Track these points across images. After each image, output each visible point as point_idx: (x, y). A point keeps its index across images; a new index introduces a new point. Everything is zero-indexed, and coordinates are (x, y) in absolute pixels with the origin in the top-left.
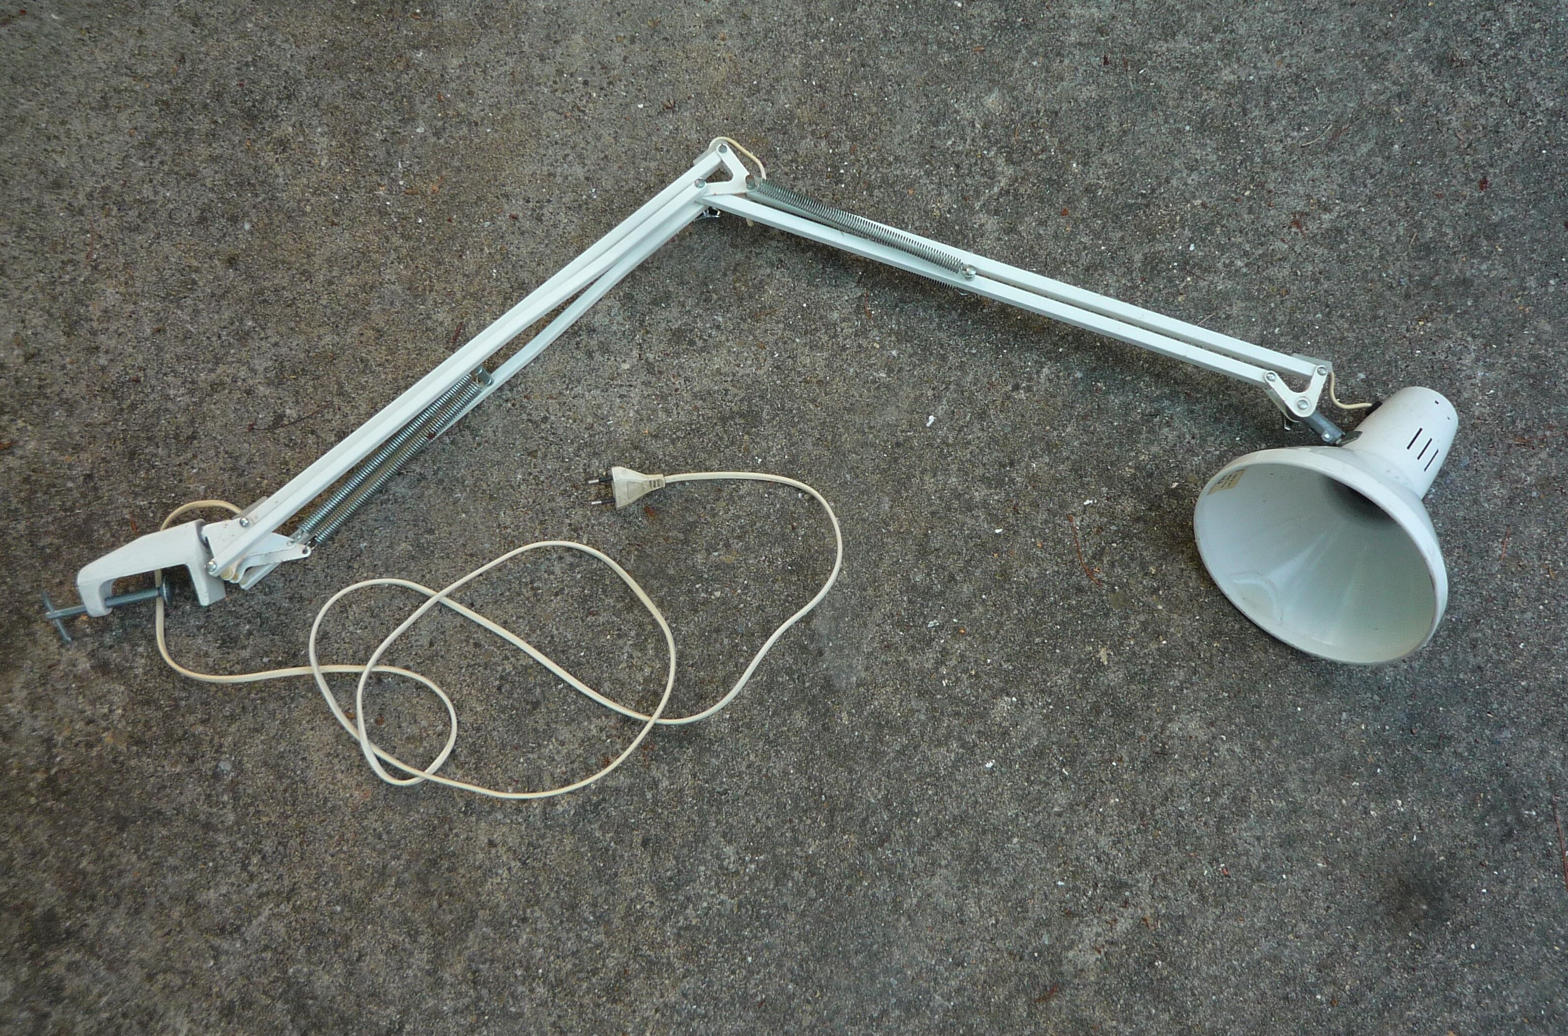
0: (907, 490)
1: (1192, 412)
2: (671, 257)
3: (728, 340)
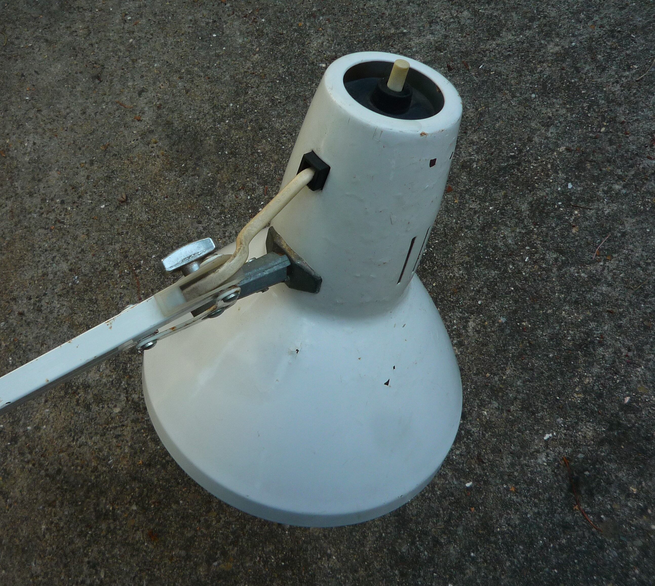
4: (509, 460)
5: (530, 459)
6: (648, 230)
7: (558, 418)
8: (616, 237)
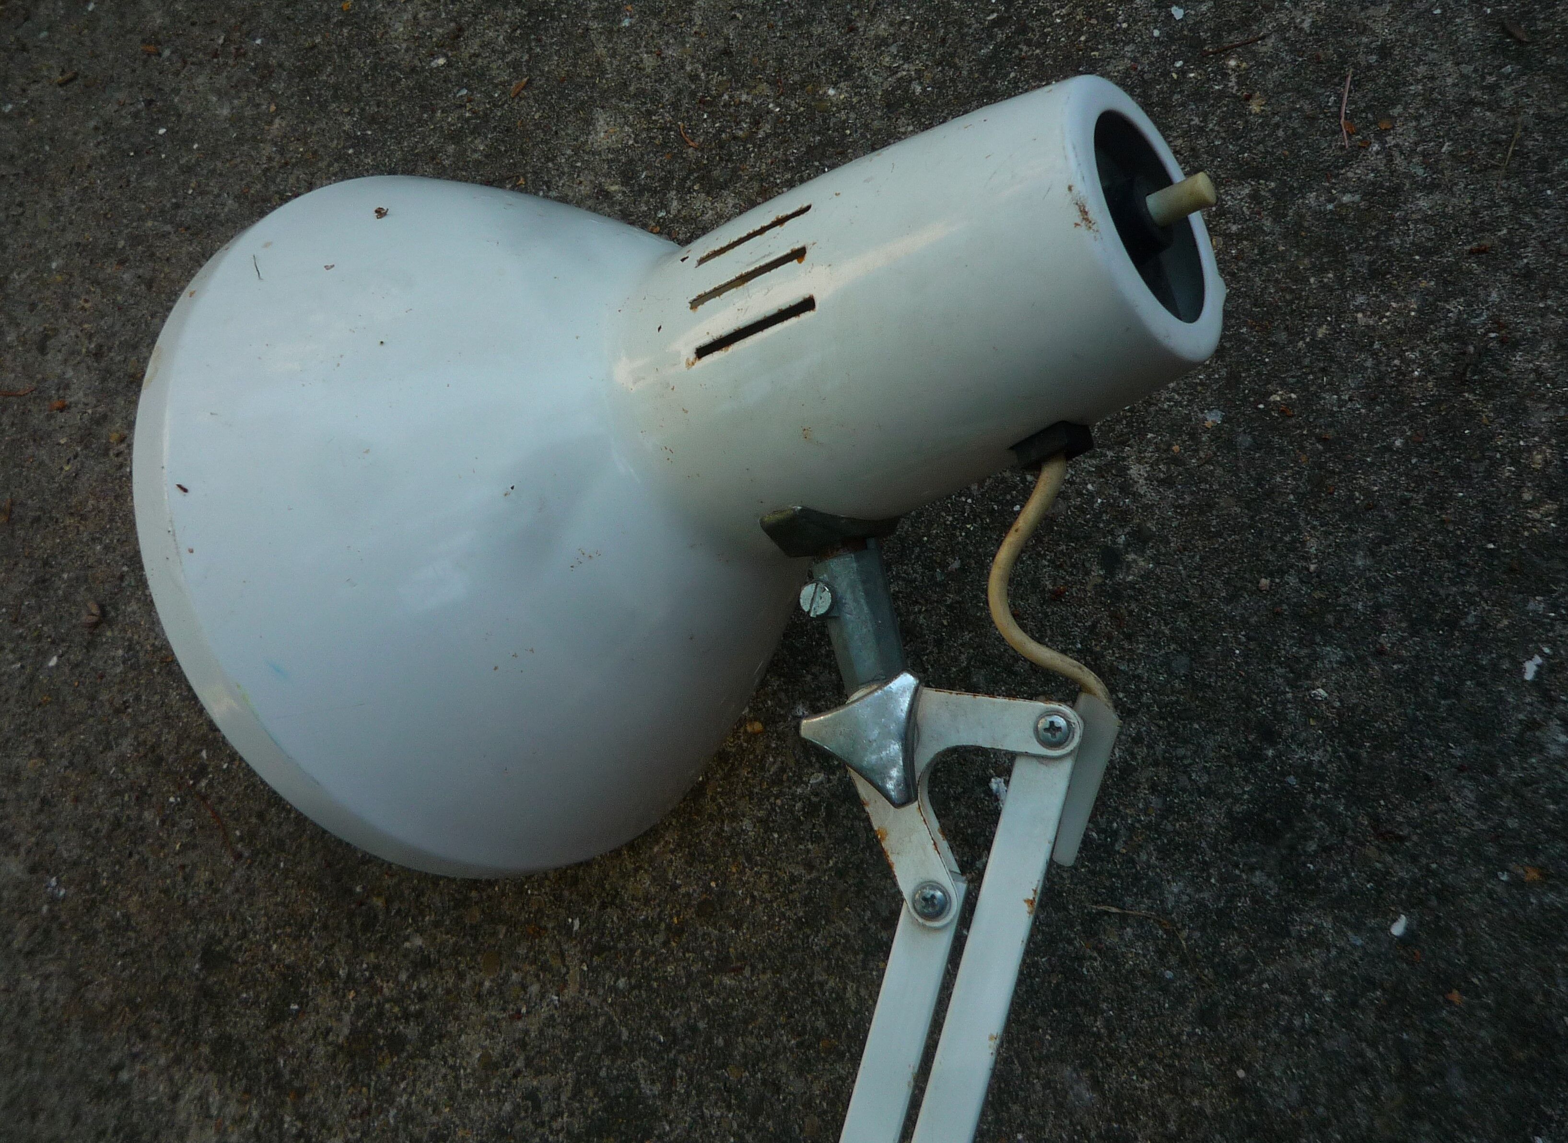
0: (1094, 1010)
1: (1528, 274)
2: (252, 893)
3: (461, 976)
4: (1466, 792)
5: (1524, 757)
6: (1438, 11)
7: (1526, 602)
8: (1369, 67)
